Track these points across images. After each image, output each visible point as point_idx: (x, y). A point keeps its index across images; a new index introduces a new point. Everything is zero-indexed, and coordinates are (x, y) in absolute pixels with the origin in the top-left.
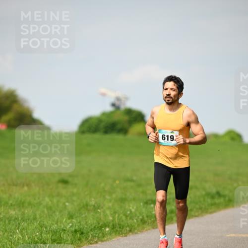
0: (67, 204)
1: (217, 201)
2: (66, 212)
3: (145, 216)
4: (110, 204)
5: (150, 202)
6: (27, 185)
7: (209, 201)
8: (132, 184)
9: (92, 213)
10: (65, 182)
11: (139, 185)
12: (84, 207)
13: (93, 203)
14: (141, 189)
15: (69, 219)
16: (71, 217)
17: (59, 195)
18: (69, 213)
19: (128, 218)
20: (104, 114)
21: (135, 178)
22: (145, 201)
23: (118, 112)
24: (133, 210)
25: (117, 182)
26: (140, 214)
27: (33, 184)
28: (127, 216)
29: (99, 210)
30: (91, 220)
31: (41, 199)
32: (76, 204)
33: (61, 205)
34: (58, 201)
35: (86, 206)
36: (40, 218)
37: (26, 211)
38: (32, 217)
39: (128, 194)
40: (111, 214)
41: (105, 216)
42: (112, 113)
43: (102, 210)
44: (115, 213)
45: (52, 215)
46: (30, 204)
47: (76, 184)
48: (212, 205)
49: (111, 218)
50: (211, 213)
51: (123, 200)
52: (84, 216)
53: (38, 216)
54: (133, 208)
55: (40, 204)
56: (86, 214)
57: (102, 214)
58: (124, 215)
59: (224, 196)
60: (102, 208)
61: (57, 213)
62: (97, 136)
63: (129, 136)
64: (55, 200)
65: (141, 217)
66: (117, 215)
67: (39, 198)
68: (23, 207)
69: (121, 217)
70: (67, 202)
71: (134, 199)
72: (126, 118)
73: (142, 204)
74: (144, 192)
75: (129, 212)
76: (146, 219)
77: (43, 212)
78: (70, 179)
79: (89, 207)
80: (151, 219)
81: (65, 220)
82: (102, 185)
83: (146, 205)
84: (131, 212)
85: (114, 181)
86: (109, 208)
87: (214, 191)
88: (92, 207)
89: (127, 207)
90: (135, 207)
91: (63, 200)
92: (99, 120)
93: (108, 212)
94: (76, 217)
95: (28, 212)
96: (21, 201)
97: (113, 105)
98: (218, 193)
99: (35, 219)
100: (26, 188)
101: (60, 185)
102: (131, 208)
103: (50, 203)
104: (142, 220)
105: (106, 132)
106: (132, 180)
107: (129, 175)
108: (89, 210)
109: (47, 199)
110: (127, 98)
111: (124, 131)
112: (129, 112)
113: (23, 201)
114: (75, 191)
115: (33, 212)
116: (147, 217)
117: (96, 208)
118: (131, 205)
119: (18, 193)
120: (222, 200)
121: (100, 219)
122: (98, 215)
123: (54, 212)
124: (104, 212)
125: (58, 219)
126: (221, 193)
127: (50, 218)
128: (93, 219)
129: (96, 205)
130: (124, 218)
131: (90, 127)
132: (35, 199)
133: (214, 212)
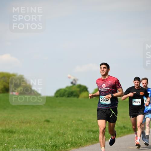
0: (49, 132)
1: (123, 130)
2: (49, 136)
3: (88, 138)
4: (70, 132)
5: (90, 131)
6: (29, 123)
7: (120, 131)
8: (81, 122)
9: (61, 137)
10: (48, 121)
11: (85, 123)
12: (57, 134)
13: (62, 132)
14: (85, 125)
15: (50, 140)
16: (51, 139)
17: (45, 128)
18: (50, 137)
19: (79, 139)
20: (67, 87)
21: (82, 119)
22: (88, 131)
23: (74, 86)
24: (82, 135)
25: (74, 121)
26: (85, 137)
27: (32, 122)
28: (78, 138)
29: (65, 135)
30: (61, 140)
31: (36, 129)
32: (53, 132)
33: (46, 133)
34: (44, 131)
35: (58, 133)
36: (36, 139)
37: (29, 136)
38: (31, 139)
39: (79, 127)
40: (71, 137)
41: (68, 138)
42: (71, 87)
43: (66, 135)
44: (73, 136)
45: (41, 138)
46: (30, 132)
47: (53, 122)
48: (121, 132)
49: (71, 139)
50: (121, 137)
51: (76, 130)
52: (57, 138)
53: (34, 138)
54: (82, 134)
55: (35, 132)
56: (59, 137)
57: (66, 137)
58: (77, 138)
59: (127, 128)
60: (66, 134)
61: (44, 137)
62: (64, 98)
63: (80, 98)
64: (43, 131)
65: (86, 139)
66: (74, 138)
67: (35, 129)
68: (27, 133)
69: (76, 139)
70: (49, 131)
71: (82, 130)
72: (78, 89)
73: (86, 132)
74: (87, 126)
75: (80, 136)
76: (88, 139)
77: (37, 136)
78: (50, 120)
79: (60, 134)
80: (90, 140)
81: (48, 140)
82: (66, 123)
83: (88, 133)
84: (81, 136)
85: (72, 121)
86: (70, 134)
87: (122, 126)
88: (61, 134)
89: (79, 134)
90: (83, 134)
91: (47, 130)
92: (65, 90)
93: (69, 136)
94: (53, 139)
95: (30, 136)
96: (26, 131)
97: (72, 83)
98: (124, 127)
99: (33, 140)
100: (28, 124)
101: (45, 123)
102: (81, 134)
103: (40, 132)
104: (86, 140)
105: (68, 97)
106: (81, 120)
107: (79, 118)
108: (60, 135)
109: (39, 130)
110: (78, 80)
111: (77, 96)
112: (80, 86)
113: (27, 130)
114: (53, 126)
115: (32, 136)
116: (89, 138)
117: (63, 134)
118: (81, 133)
119: (24, 127)
120: (126, 130)
121: (66, 140)
122: (64, 137)
123: (43, 136)
124: (67, 136)
125: (44, 140)
126: (126, 127)
127: (40, 139)
128: (62, 140)
129: (63, 133)
130: (77, 139)
131: (60, 94)
132: (33, 130)
133: (122, 136)
